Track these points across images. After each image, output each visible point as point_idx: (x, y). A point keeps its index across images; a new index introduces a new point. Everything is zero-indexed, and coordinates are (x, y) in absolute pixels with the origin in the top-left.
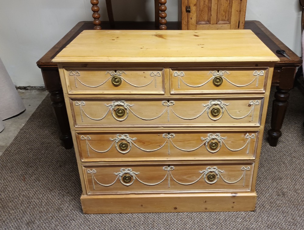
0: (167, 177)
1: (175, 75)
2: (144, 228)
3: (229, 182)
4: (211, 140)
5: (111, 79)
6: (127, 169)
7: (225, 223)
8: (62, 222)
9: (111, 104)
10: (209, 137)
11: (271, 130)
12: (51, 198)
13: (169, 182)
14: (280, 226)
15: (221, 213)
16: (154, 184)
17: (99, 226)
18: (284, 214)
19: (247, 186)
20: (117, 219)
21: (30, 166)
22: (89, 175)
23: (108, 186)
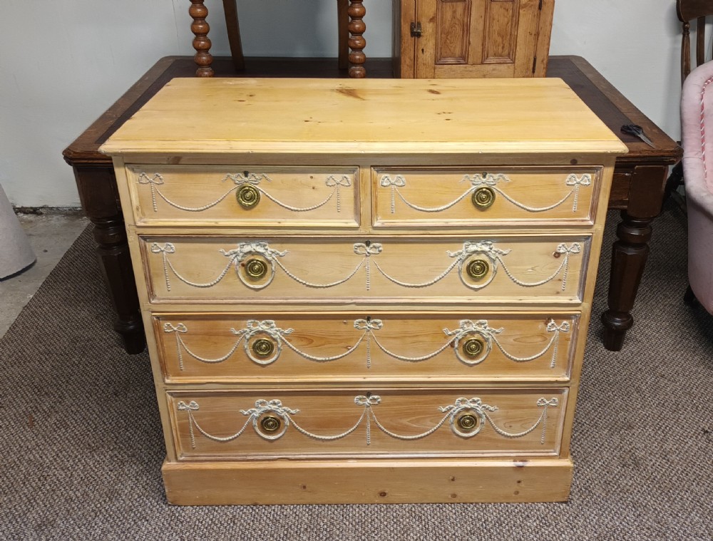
0: (365, 420)
1: (385, 184)
3: (508, 434)
4: (465, 335)
5: (235, 191)
6: (271, 402)
7: (498, 531)
8: (120, 523)
9: (236, 250)
10: (463, 329)
11: (607, 312)
12: (94, 468)
13: (368, 433)
14: (626, 537)
15: (490, 506)
16: (333, 437)
17: (205, 534)
18: (637, 510)
19: (551, 443)
20: (246, 518)
21: (46, 393)
22: (183, 415)
23: (227, 441)
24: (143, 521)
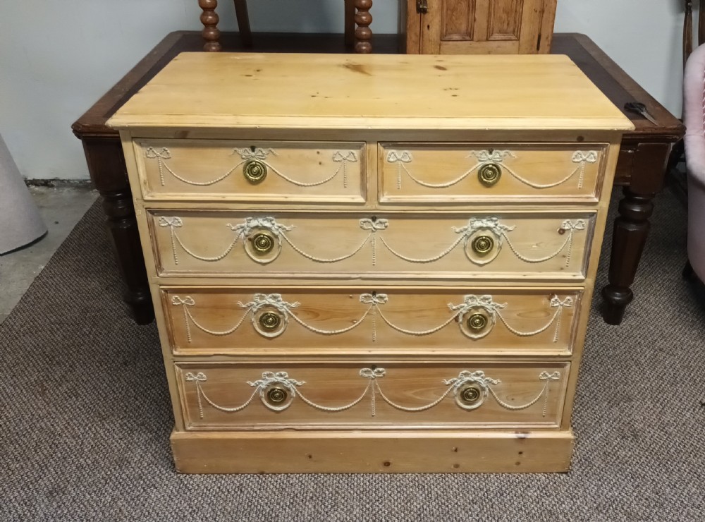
0: (370, 392)
1: (391, 160)
2: (314, 507)
3: (511, 407)
4: (470, 310)
5: (241, 167)
6: (278, 374)
7: (500, 500)
8: (129, 490)
9: (243, 225)
10: (466, 304)
11: (608, 287)
12: (104, 437)
13: (373, 404)
14: (625, 508)
15: (492, 476)
16: (338, 409)
17: (213, 502)
18: (636, 480)
19: (552, 416)
20: (253, 486)
21: (57, 363)
22: (191, 386)
23: (234, 411)
24: (152, 488)
